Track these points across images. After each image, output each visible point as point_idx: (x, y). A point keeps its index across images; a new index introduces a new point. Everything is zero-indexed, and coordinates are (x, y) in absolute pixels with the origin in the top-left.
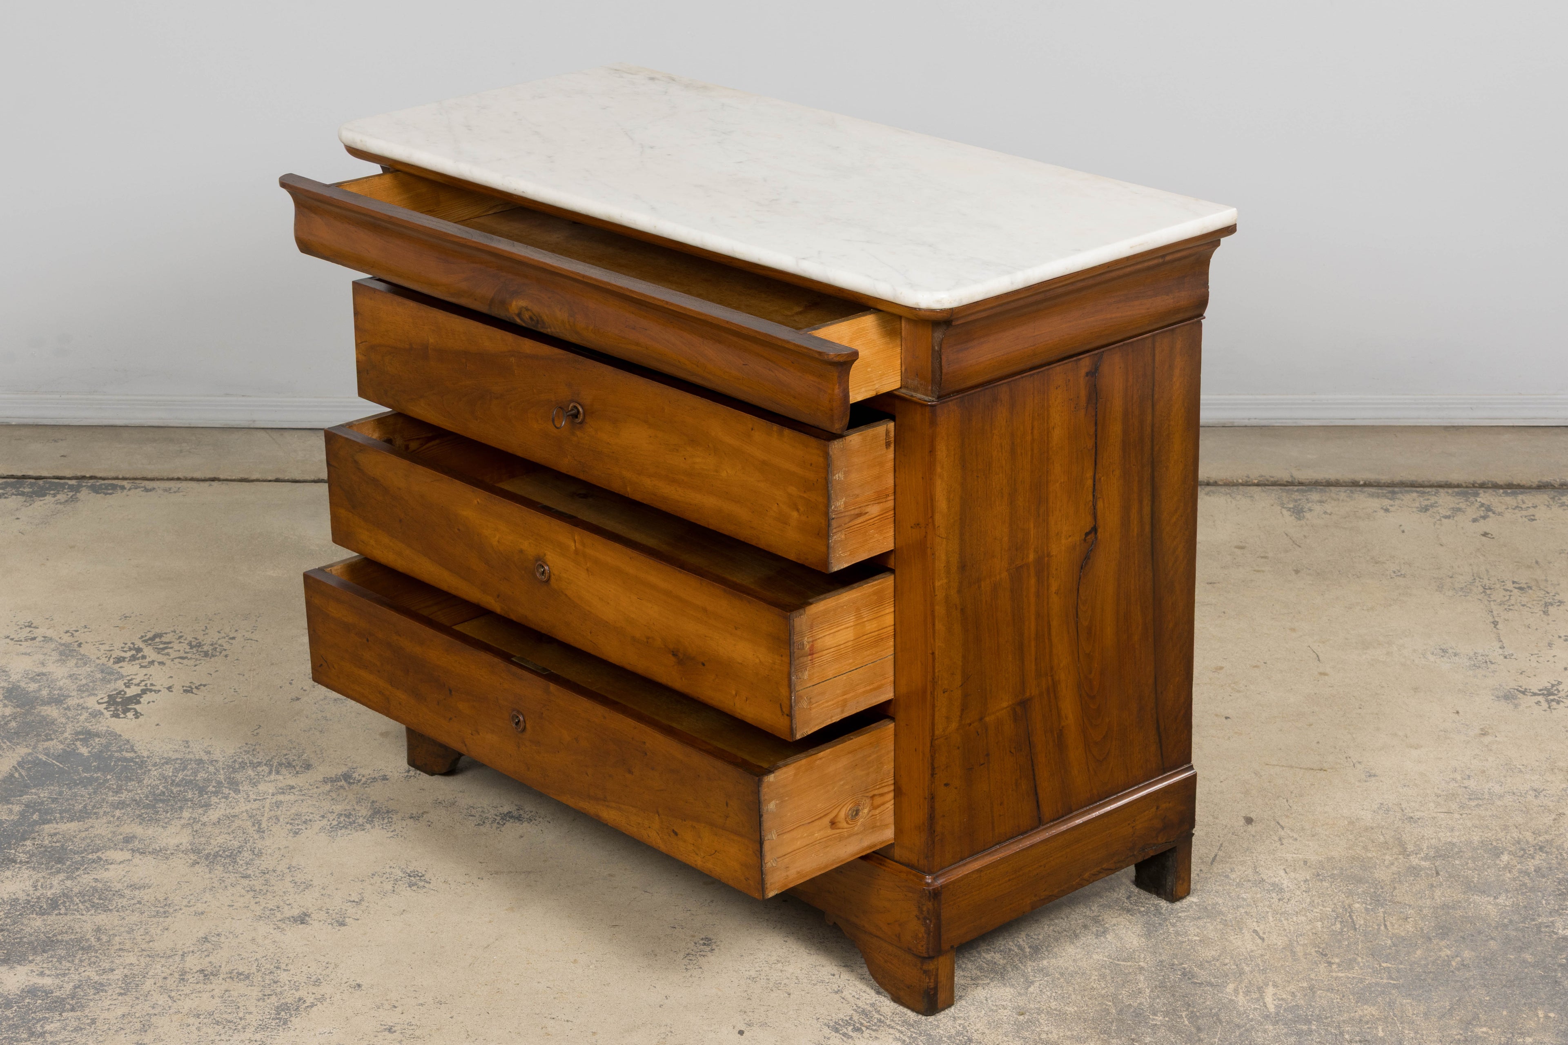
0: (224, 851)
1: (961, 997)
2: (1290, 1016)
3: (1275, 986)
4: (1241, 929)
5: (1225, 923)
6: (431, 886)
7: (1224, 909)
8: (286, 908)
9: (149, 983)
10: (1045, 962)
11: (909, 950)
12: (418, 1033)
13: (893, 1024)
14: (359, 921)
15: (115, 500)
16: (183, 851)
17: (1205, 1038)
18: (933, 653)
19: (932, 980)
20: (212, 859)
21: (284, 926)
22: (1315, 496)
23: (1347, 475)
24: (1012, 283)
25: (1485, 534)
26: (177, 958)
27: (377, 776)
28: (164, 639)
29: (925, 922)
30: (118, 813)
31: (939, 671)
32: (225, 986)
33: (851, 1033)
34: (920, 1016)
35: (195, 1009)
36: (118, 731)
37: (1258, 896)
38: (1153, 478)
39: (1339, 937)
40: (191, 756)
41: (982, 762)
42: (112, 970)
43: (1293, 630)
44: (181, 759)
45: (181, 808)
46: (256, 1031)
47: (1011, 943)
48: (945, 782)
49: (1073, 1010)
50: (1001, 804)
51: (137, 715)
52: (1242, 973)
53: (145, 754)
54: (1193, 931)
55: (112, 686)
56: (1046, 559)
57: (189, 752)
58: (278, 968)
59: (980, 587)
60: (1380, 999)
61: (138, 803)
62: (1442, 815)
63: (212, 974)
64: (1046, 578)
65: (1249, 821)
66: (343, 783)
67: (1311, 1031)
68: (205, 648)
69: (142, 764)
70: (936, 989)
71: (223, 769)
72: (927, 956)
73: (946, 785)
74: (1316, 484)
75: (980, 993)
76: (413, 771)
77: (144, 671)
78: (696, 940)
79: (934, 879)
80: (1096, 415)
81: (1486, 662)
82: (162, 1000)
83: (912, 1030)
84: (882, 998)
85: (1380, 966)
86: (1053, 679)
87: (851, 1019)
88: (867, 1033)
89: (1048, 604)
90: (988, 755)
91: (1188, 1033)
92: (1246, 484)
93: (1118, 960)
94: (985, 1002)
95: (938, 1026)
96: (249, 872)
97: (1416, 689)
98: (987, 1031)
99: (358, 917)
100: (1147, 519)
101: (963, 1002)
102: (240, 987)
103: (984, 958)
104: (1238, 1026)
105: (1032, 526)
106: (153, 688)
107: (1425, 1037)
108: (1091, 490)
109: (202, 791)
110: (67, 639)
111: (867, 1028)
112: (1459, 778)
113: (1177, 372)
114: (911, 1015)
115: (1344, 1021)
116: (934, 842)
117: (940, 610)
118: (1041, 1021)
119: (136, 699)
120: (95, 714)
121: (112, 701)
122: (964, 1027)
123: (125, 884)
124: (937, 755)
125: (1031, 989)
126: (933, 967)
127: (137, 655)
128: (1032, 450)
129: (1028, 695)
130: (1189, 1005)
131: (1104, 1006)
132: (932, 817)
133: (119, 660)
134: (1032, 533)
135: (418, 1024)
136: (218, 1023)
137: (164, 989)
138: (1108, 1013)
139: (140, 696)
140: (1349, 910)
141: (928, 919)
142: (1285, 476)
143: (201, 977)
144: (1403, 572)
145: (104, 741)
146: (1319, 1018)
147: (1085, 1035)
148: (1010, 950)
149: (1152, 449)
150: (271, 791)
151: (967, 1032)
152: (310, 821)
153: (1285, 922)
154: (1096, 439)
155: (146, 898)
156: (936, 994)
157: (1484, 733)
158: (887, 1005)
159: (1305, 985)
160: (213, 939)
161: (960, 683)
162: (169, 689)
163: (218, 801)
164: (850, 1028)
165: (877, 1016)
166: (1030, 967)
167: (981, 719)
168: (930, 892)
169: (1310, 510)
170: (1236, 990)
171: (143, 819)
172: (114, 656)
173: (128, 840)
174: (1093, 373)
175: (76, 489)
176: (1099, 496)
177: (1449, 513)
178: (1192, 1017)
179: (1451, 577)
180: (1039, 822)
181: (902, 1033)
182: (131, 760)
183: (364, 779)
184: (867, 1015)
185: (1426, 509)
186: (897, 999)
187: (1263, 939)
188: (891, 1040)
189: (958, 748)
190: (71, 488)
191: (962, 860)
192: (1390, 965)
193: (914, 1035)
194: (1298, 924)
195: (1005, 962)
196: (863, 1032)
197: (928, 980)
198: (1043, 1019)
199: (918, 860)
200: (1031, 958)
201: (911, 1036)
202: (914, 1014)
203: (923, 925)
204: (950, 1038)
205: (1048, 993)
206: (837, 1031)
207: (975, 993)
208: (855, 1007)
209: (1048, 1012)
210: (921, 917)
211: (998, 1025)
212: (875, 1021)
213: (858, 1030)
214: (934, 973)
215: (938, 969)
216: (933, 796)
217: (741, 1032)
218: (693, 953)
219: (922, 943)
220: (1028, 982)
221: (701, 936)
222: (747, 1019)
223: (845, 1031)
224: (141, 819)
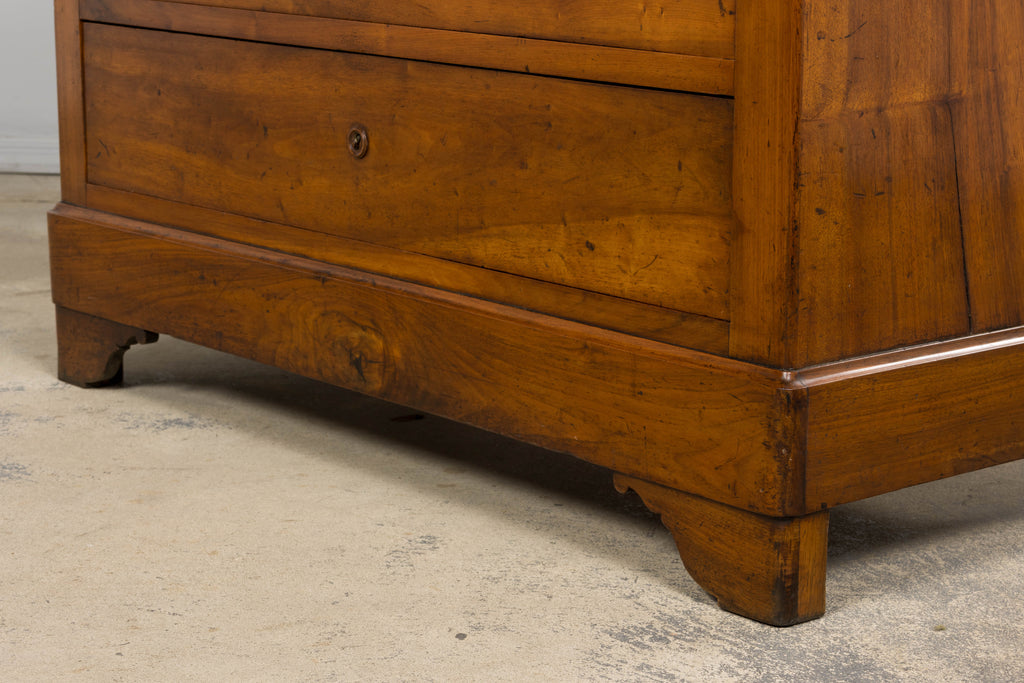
1: (835, 609)
6: (30, 478)
10: (972, 576)
11: (751, 512)
13: (720, 635)
19: (789, 562)
27: (10, 386)
29: (779, 452)
33: (648, 643)
34: (767, 627)
41: (879, 190)
47: (913, 555)
48: (819, 206)
70: (795, 577)
72: (781, 514)
73: (820, 211)
75: (868, 605)
76: (62, 384)
78: (410, 537)
79: (796, 376)
83: (754, 642)
84: (704, 606)
86: (995, 79)
87: (650, 626)
88: (674, 644)
90: (889, 179)
94: (876, 614)
95: (798, 640)
98: (882, 647)
101: (840, 614)
103: (872, 569)
111: (676, 638)
114: (753, 627)
116: (797, 309)
118: (975, 638)
122: (842, 641)
124: (805, 151)
125: (953, 603)
126: (791, 537)
129: (956, 90)
132: (793, 264)
141: (786, 447)
148: (912, 562)
151: (848, 647)
156: (794, 588)
158: (712, 614)
161: (846, 32)
164: (647, 637)
165: (693, 625)
166: (946, 580)
167: (880, 110)
168: (788, 396)
180: (967, 328)
181: (736, 644)
184: (677, 624)
186: (729, 606)
188: (716, 653)
189: (841, 150)
191: (843, 357)
193: (757, 648)
195: (906, 573)
196: (668, 642)
197: (781, 561)
198: (977, 635)
199: (769, 347)
200: (948, 570)
201: (752, 649)
202: (757, 624)
203: (775, 457)
204: (819, 653)
205: (982, 608)
206: (624, 639)
207: (860, 604)
208: (657, 614)
209: (985, 629)
210: (772, 444)
211: (901, 641)
212: (692, 630)
213: (660, 639)
214: (793, 549)
215: (798, 543)
216: (796, 229)
217: (461, 636)
218: (404, 550)
219: (773, 491)
220: (947, 597)
221: (421, 534)
222: (475, 622)
223: (640, 640)
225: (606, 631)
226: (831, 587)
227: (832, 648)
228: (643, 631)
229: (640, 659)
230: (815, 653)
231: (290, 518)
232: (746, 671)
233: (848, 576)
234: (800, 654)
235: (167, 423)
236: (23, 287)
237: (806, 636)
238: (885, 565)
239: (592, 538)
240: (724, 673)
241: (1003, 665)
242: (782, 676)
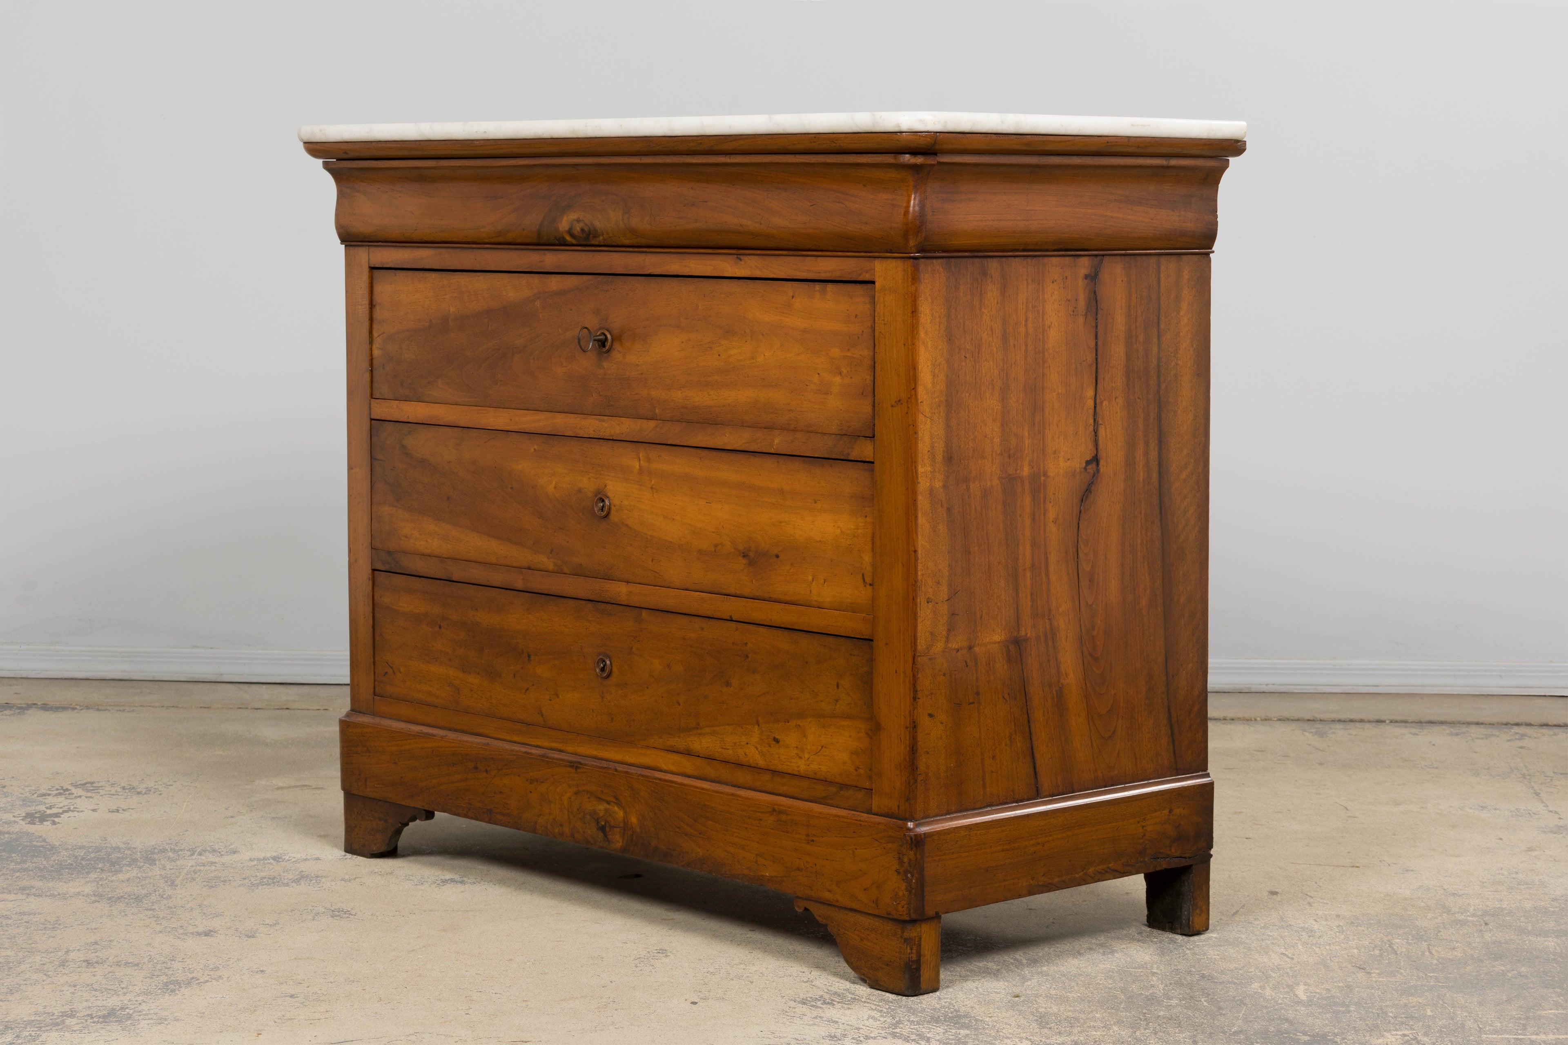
0: (129, 896)
1: (948, 987)
2: (1325, 1002)
3: (1306, 984)
4: (1267, 953)
5: (1250, 949)
6: (356, 917)
7: (1247, 941)
8: (190, 927)
9: (24, 967)
10: (1045, 968)
11: (888, 918)
12: (321, 998)
13: (868, 1001)
14: (271, 936)
16: (83, 896)
17: (1228, 1013)
18: (915, 551)
19: (914, 951)
20: (113, 901)
21: (185, 937)
22: (1338, 727)
24: (1002, 122)
25: (1521, 747)
26: (61, 953)
27: (308, 857)
28: (94, 785)
29: (906, 877)
30: (17, 874)
31: (923, 575)
32: (110, 970)
34: (900, 997)
35: (72, 982)
36: (31, 831)
37: (1285, 934)
38: (1159, 419)
39: (1378, 958)
40: (108, 845)
41: (971, 701)
43: (1318, 794)
44: (96, 847)
45: (88, 873)
46: (138, 995)
47: (1005, 957)
48: (930, 712)
49: (1075, 996)
50: (994, 757)
51: (54, 823)
52: (1268, 977)
53: (57, 844)
54: (1212, 953)
55: (32, 809)
56: (1043, 478)
57: (105, 843)
58: (172, 960)
59: (968, 488)
60: (1427, 994)
61: (41, 870)
62: (1489, 893)
63: (97, 962)
64: (1042, 501)
65: (1274, 893)
66: (271, 861)
67: (1349, 1012)
68: (139, 790)
69: (53, 848)
70: (918, 962)
71: (140, 852)
72: (908, 919)
73: (931, 715)
74: (1338, 721)
75: (970, 985)
76: (349, 856)
77: (69, 801)
78: (648, 950)
79: (917, 826)
80: (1097, 327)
81: (1529, 814)
82: (36, 976)
83: (891, 1004)
84: (857, 986)
85: (1426, 975)
86: (1051, 624)
87: (821, 997)
88: (838, 1006)
89: (1045, 531)
90: (978, 694)
91: (1207, 1010)
92: (1266, 720)
93: (1128, 968)
94: (975, 990)
95: (921, 1003)
96: (153, 907)
97: (1454, 826)
98: (976, 1006)
99: (270, 933)
100: (1154, 466)
101: (951, 990)
102: (127, 971)
103: (975, 966)
104: (1266, 1007)
105: (1026, 434)
106: (76, 810)
107: (1480, 1016)
108: (1091, 411)
109: (113, 864)
111: (839, 1002)
112: (1506, 873)
113: (1184, 305)
114: (890, 997)
115: (1387, 1006)
116: (916, 781)
117: (923, 502)
118: (1039, 1001)
119: (57, 815)
120: (9, 823)
121: (29, 816)
122: (950, 1003)
123: (14, 912)
124: (919, 675)
125: (1029, 983)
126: (915, 934)
127: (63, 792)
128: (1026, 345)
129: (1023, 633)
130: (1209, 995)
131: (1112, 994)
132: (913, 750)
133: (44, 795)
134: (1027, 442)
135: (325, 993)
136: (96, 990)
137: (40, 971)
138: (1116, 998)
139: (61, 814)
140: (1389, 943)
141: (910, 872)
142: (1308, 717)
143: (85, 964)
144: (1435, 766)
145: (13, 837)
146: (1358, 1004)
147: (1090, 1010)
148: (1004, 961)
149: (1159, 385)
150: (190, 865)
151: (954, 1006)
152: (230, 880)
153: (1317, 950)
154: (1096, 355)
155: (35, 920)
156: (918, 969)
157: (1530, 849)
158: (863, 990)
159: (1341, 984)
160: (104, 943)
161: (946, 597)
162: (94, 810)
163: (130, 869)
164: (819, 1003)
165: (850, 996)
166: (1026, 971)
167: (970, 648)
168: (911, 838)
169: (1334, 733)
170: (1262, 987)
171: (45, 878)
172: (38, 793)
173: (23, 889)
174: (1093, 277)
175: (25, 710)
176: (1100, 422)
177: (1482, 736)
178: (1213, 1001)
179: (1488, 769)
180: (1036, 794)
181: (878, 1006)
182: (42, 846)
183: (293, 860)
184: (839, 996)
185: (1457, 734)
186: (874, 986)
187: (1293, 959)
188: (866, 1010)
189: (944, 675)
191: (950, 813)
192: (1436, 975)
193: (893, 1007)
194: (1331, 950)
195: (998, 967)
196: (834, 1005)
197: (909, 951)
198: (1041, 1000)
199: (899, 806)
200: (1028, 965)
201: (889, 1008)
202: (894, 995)
203: (903, 880)
204: (934, 1009)
205: (1048, 986)
206: (804, 1003)
207: (965, 984)
208: (826, 990)
209: (1047, 996)
210: (901, 871)
211: (989, 1003)
212: (849, 999)
213: (828, 1003)
214: (916, 943)
215: (920, 938)
216: (915, 727)
217: (694, 1003)
218: (645, 957)
219: (903, 903)
220: (1024, 979)
221: (656, 948)
222: (702, 996)
223: (814, 1004)
224: (42, 878)
225: (792, 1000)
226: (944, 975)
227: (944, 1007)
228: (817, 1000)
229: (815, 1013)
230: (931, 1010)
231: (559, 940)
232: (885, 1019)
233: (958, 969)
234: (922, 1011)
235: (445, 882)
236: (280, 782)
237: (927, 1001)
238: (986, 963)
239: (778, 950)
240: (871, 1020)
241: (1055, 1014)
242: (909, 1021)
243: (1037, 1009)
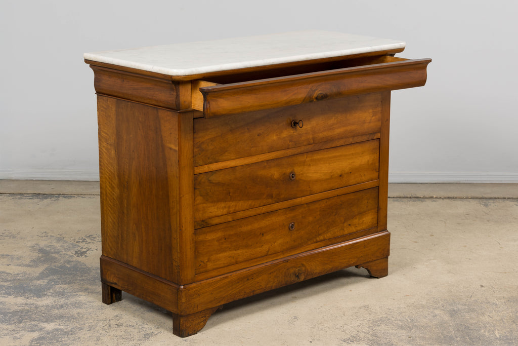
2: (505, 338)
3: (498, 330)
4: (484, 315)
5: (478, 313)
7: (477, 310)
9: (98, 328)
12: (195, 341)
15: (72, 200)
21: (144, 312)
22: (491, 201)
23: (502, 196)
26: (108, 321)
28: (93, 237)
30: (82, 282)
32: (125, 328)
33: (350, 342)
35: (115, 335)
36: (79, 260)
37: (488, 306)
42: (85, 324)
43: (489, 236)
46: (138, 340)
49: (428, 336)
51: (86, 256)
52: (486, 327)
53: (90, 267)
55: (76, 249)
58: (143, 324)
61: (89, 280)
63: (120, 325)
65: (482, 286)
67: (513, 343)
69: (89, 269)
74: (491, 198)
77: (87, 245)
82: (104, 332)
88: (355, 342)
91: (469, 343)
92: (467, 198)
94: (396, 334)
102: (131, 329)
104: (487, 341)
106: (91, 249)
110: (59, 236)
119: (85, 252)
120: (71, 256)
121: (76, 253)
123: (87, 301)
125: (412, 331)
127: (84, 241)
130: (469, 335)
131: (439, 335)
133: (78, 242)
136: (124, 338)
137: (103, 329)
138: (440, 337)
142: (480, 196)
143: (117, 326)
145: (75, 263)
146: (515, 339)
147: (433, 343)
153: (499, 313)
158: (362, 335)
159: (509, 330)
162: (96, 249)
166: (411, 325)
169: (490, 205)
170: (485, 332)
172: (76, 241)
173: (86, 289)
175: (59, 197)
178: (470, 339)
181: (368, 342)
182: (85, 268)
187: (492, 318)
190: (56, 197)
194: (503, 314)
195: (402, 323)
198: (417, 339)
200: (411, 322)
205: (418, 332)
206: (345, 342)
208: (350, 335)
211: (402, 340)
212: (358, 339)
217: (311, 342)
218: (291, 320)
221: (293, 316)
222: (313, 338)
224: (91, 284)
225: (341, 340)
228: (348, 340)
243: (417, 343)
